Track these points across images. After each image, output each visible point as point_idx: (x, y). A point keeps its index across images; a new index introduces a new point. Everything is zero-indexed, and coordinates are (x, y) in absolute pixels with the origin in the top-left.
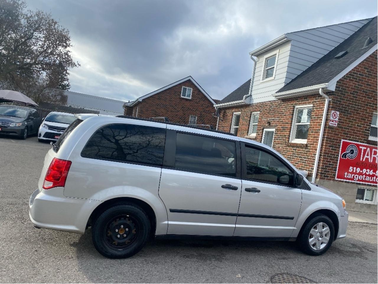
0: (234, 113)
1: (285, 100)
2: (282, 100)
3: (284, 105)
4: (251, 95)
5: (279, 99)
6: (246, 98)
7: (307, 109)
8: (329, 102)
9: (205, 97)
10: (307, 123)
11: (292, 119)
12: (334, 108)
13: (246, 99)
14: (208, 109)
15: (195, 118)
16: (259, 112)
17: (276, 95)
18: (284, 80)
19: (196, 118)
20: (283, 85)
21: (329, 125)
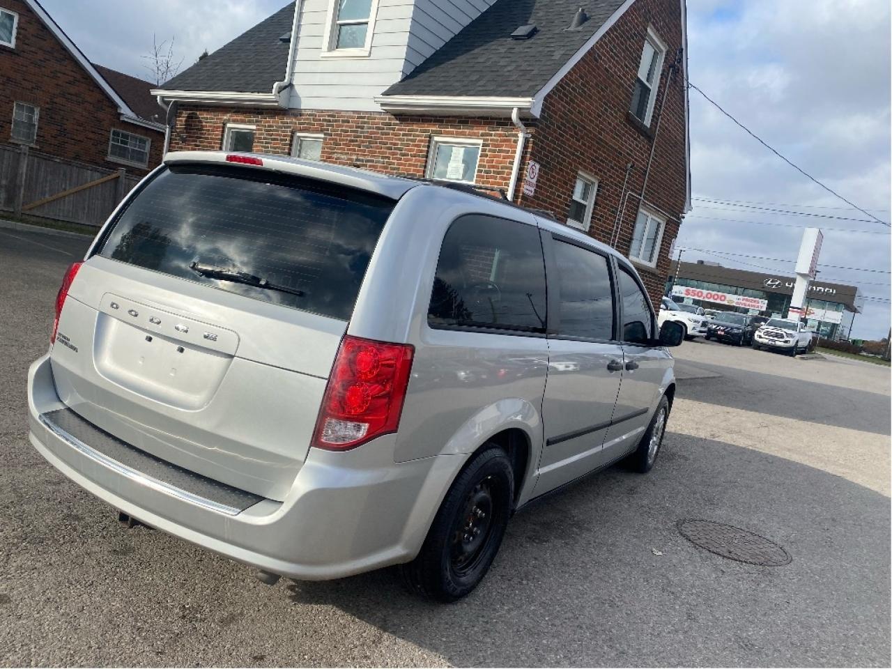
0: (229, 125)
1: (404, 117)
2: (394, 115)
3: (402, 129)
4: (291, 85)
5: (387, 112)
6: (281, 90)
7: (463, 149)
8: (526, 141)
9: (65, 49)
10: (462, 180)
11: (425, 167)
12: (534, 157)
13: (279, 92)
14: (73, 90)
15: (32, 111)
16: (322, 136)
17: (382, 100)
18: (400, 64)
19: (37, 111)
20: (398, 78)
21: (523, 193)
